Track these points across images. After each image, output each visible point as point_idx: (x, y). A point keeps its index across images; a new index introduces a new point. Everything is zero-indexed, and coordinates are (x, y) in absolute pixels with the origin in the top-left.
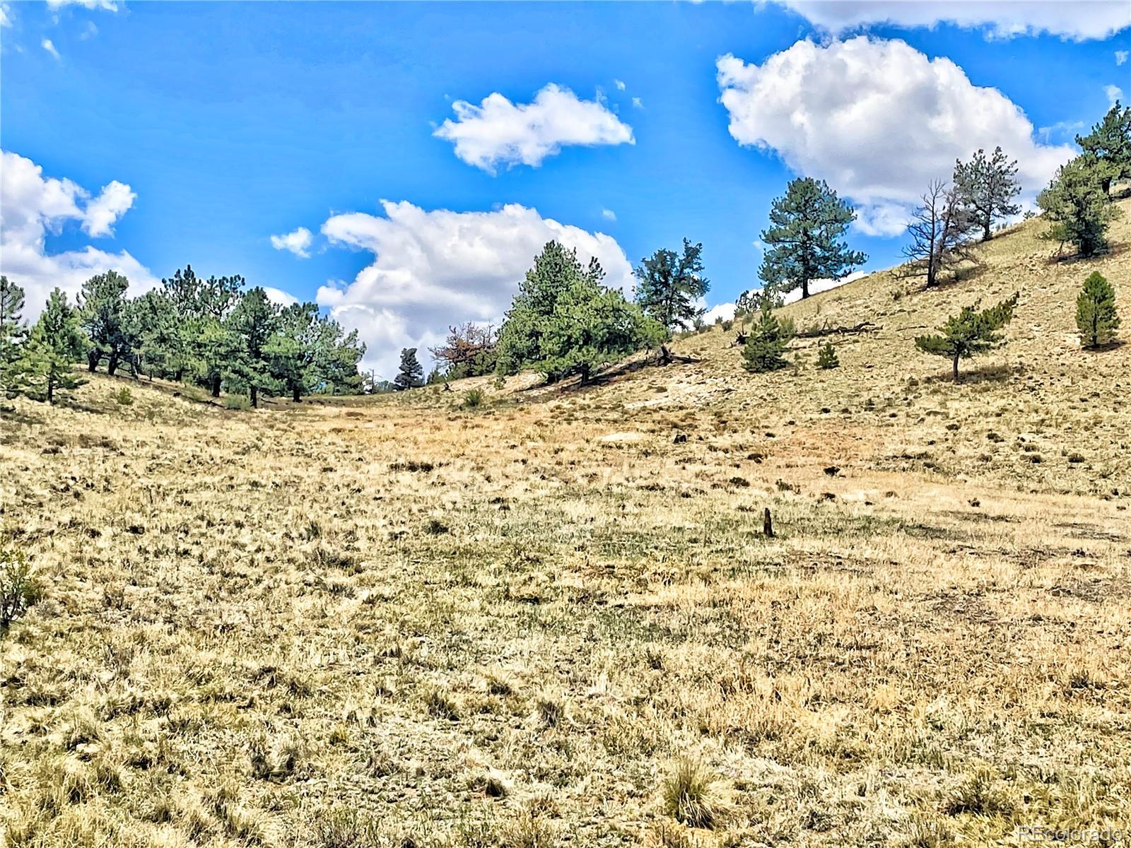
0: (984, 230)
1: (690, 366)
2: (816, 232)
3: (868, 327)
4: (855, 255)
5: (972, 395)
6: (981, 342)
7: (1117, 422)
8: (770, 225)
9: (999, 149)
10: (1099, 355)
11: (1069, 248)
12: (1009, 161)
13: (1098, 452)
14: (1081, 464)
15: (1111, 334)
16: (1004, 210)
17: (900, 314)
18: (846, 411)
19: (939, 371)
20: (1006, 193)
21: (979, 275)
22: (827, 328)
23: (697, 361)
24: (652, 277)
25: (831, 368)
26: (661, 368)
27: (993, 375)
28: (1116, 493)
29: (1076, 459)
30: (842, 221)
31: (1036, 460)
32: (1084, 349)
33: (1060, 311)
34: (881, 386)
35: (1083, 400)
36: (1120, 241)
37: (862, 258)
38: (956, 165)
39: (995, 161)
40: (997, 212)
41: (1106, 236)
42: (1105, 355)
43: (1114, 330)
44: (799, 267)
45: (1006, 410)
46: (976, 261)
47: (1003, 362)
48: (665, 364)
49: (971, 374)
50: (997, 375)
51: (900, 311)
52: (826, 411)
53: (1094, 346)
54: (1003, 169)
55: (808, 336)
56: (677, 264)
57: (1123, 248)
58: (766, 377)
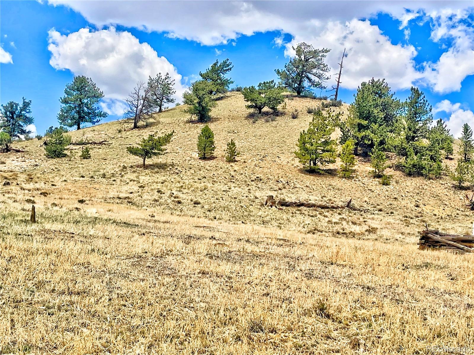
0: (159, 108)
1: (19, 153)
2: (86, 101)
3: (106, 143)
4: (102, 113)
5: (150, 174)
6: (156, 151)
7: (215, 189)
8: (64, 95)
9: (168, 74)
10: (206, 162)
11: (195, 117)
12: (172, 79)
13: (206, 200)
14: (199, 205)
15: (211, 153)
16: (169, 100)
17: (121, 138)
18: (92, 177)
19: (137, 163)
20: (169, 93)
21: (157, 125)
22: (86, 142)
23: (23, 152)
24: (6, 113)
25: (87, 158)
26: (4, 154)
27: (161, 166)
28: (215, 218)
29: (197, 203)
30: (97, 97)
31: (179, 202)
32: (199, 159)
33: (190, 142)
34: (110, 168)
35: (199, 179)
36: (215, 117)
37: (105, 115)
38: (149, 78)
39: (166, 79)
40: (165, 100)
41: (210, 114)
42: (208, 162)
43: (212, 152)
44: (76, 116)
45: (166, 181)
46: (155, 119)
47: (165, 161)
48: (7, 152)
49: (151, 165)
51: (121, 137)
52: (83, 177)
53: (204, 158)
54: (169, 82)
55: (77, 144)
56: (19, 109)
57: (217, 119)
58: (56, 160)
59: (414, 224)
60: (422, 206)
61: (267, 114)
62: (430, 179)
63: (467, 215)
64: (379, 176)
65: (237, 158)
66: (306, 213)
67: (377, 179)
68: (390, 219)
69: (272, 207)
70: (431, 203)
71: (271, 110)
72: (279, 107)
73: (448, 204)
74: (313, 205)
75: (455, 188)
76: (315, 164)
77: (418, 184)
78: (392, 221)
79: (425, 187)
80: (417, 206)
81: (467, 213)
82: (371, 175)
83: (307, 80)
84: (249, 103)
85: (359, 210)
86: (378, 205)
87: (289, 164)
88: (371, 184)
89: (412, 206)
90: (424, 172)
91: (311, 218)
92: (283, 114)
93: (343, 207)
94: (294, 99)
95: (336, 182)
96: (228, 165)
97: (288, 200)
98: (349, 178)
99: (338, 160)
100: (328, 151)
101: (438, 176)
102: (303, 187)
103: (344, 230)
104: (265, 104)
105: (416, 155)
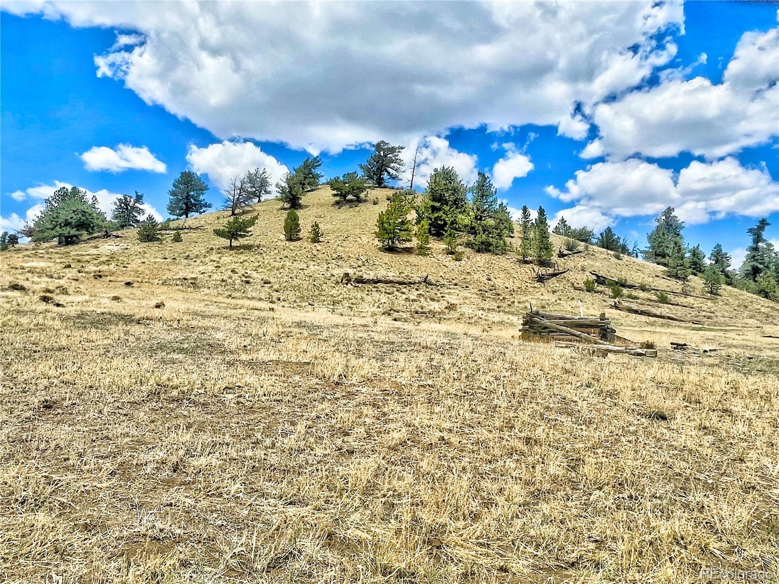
0: (258, 199)
1: (118, 239)
2: (192, 193)
3: (201, 228)
4: (208, 204)
5: (234, 255)
6: (242, 233)
7: (292, 268)
8: (172, 188)
9: (265, 169)
10: (291, 243)
11: (287, 205)
12: (268, 174)
15: (297, 235)
16: (267, 192)
18: (174, 259)
19: (224, 245)
20: (267, 185)
21: (252, 212)
22: (184, 227)
23: (122, 237)
24: (121, 206)
25: (177, 242)
26: (104, 239)
30: (203, 190)
32: (286, 240)
34: (197, 250)
35: (280, 259)
36: (305, 204)
37: (211, 205)
38: (248, 173)
39: (263, 173)
40: (263, 192)
41: (300, 201)
42: (294, 243)
43: (298, 233)
45: (246, 261)
46: (251, 207)
47: (253, 243)
48: (107, 238)
49: (237, 247)
50: (248, 248)
53: (290, 239)
54: (266, 176)
55: (174, 230)
56: (132, 201)
57: (307, 207)
58: (147, 244)
59: (490, 297)
60: (493, 279)
61: (351, 201)
62: (497, 254)
63: (535, 287)
64: (452, 253)
65: (321, 239)
66: (383, 290)
67: (450, 256)
68: (466, 293)
69: (347, 285)
70: (500, 276)
71: (354, 197)
72: (362, 195)
73: (516, 277)
74: (391, 282)
75: (520, 262)
76: (393, 242)
77: (487, 259)
78: (469, 295)
79: (494, 262)
80: (489, 280)
81: (535, 285)
82: (444, 252)
83: (386, 173)
84: (335, 192)
85: (435, 285)
86: (453, 279)
87: (370, 244)
88: (445, 260)
89: (484, 279)
90: (491, 248)
91: (387, 295)
92: (365, 201)
93: (420, 283)
94: (376, 189)
95: (412, 259)
96: (312, 246)
97: (365, 276)
98: (425, 255)
99: (414, 239)
100: (404, 230)
101: (504, 252)
102: (381, 264)
103: (422, 309)
104: (348, 193)
105: (484, 233)
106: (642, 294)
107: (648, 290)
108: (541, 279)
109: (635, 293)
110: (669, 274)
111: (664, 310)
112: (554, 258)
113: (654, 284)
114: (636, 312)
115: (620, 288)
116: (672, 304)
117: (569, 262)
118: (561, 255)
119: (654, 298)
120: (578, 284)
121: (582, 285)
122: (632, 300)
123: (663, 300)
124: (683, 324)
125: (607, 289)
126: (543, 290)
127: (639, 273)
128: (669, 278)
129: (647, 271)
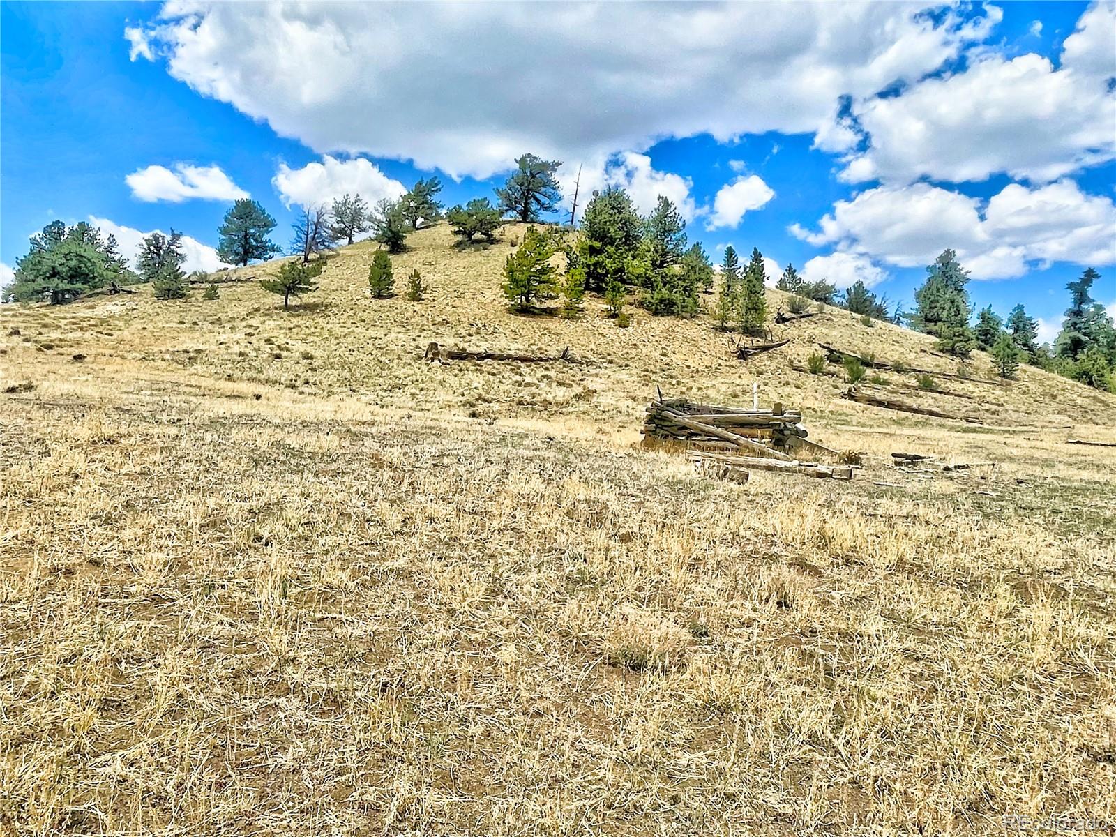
0: (348, 239)
1: (130, 295)
3: (255, 280)
4: (275, 246)
5: (288, 318)
6: (302, 286)
8: (223, 224)
9: (358, 195)
11: (385, 247)
12: (363, 202)
15: (389, 289)
16: (361, 230)
18: (195, 323)
20: (361, 219)
21: (334, 258)
23: (134, 293)
24: (149, 249)
25: (213, 299)
26: (107, 296)
30: (268, 226)
32: (372, 297)
36: (411, 246)
38: (333, 201)
39: (356, 202)
40: (356, 230)
41: (405, 242)
42: (383, 301)
43: (391, 287)
44: (241, 250)
45: (298, 327)
47: (318, 301)
48: (113, 294)
49: (296, 306)
50: (311, 308)
52: (183, 323)
53: (379, 296)
54: (360, 206)
55: (215, 282)
56: (166, 243)
57: (413, 249)
58: (166, 302)
59: (658, 381)
60: (670, 354)
61: (479, 241)
62: (683, 318)
63: (733, 366)
64: (615, 316)
65: (424, 296)
66: (488, 369)
67: (613, 320)
68: (623, 375)
70: (683, 350)
71: (484, 236)
72: (496, 233)
73: (706, 351)
74: (509, 357)
75: (716, 329)
76: (527, 300)
77: (667, 325)
78: (625, 378)
79: (677, 329)
80: (664, 355)
81: (733, 363)
82: (605, 314)
83: (534, 202)
84: (456, 228)
85: (579, 362)
86: (609, 355)
87: (496, 303)
88: (604, 326)
89: (657, 355)
90: (675, 309)
91: (489, 377)
92: (499, 241)
93: (556, 359)
94: (518, 224)
95: (555, 324)
96: (409, 305)
97: (471, 350)
98: (574, 318)
99: (562, 294)
100: (544, 282)
101: (694, 315)
102: (506, 332)
103: (534, 397)
104: (474, 229)
105: (664, 286)
106: (895, 377)
107: (906, 372)
108: (743, 354)
109: (884, 376)
110: (941, 347)
111: (928, 401)
112: (769, 324)
113: (916, 363)
114: (880, 403)
115: (861, 367)
116: (940, 393)
117: (791, 331)
118: (781, 320)
119: (913, 382)
120: (800, 362)
121: (805, 364)
122: (879, 386)
123: (927, 385)
124: (950, 422)
125: (842, 369)
126: (744, 370)
127: (897, 347)
128: (941, 354)
129: (908, 345)
